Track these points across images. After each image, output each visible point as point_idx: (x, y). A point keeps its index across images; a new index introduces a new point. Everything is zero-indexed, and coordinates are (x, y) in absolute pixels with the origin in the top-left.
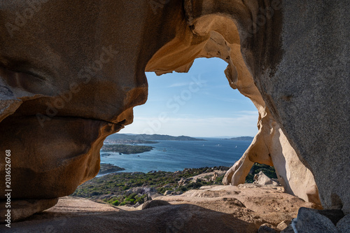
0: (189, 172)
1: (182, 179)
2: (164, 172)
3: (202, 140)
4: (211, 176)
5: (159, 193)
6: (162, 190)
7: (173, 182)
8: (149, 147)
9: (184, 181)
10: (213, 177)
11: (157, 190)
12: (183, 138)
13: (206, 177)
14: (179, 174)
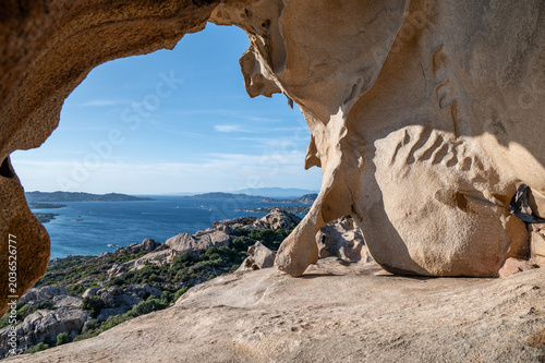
0: (126, 253)
1: (115, 266)
2: (78, 258)
3: (148, 199)
4: (165, 255)
5: (73, 295)
6: (76, 288)
7: (98, 273)
8: (47, 215)
9: (119, 268)
10: (168, 258)
11: (69, 290)
12: (113, 196)
13: (158, 258)
14: (109, 258)
